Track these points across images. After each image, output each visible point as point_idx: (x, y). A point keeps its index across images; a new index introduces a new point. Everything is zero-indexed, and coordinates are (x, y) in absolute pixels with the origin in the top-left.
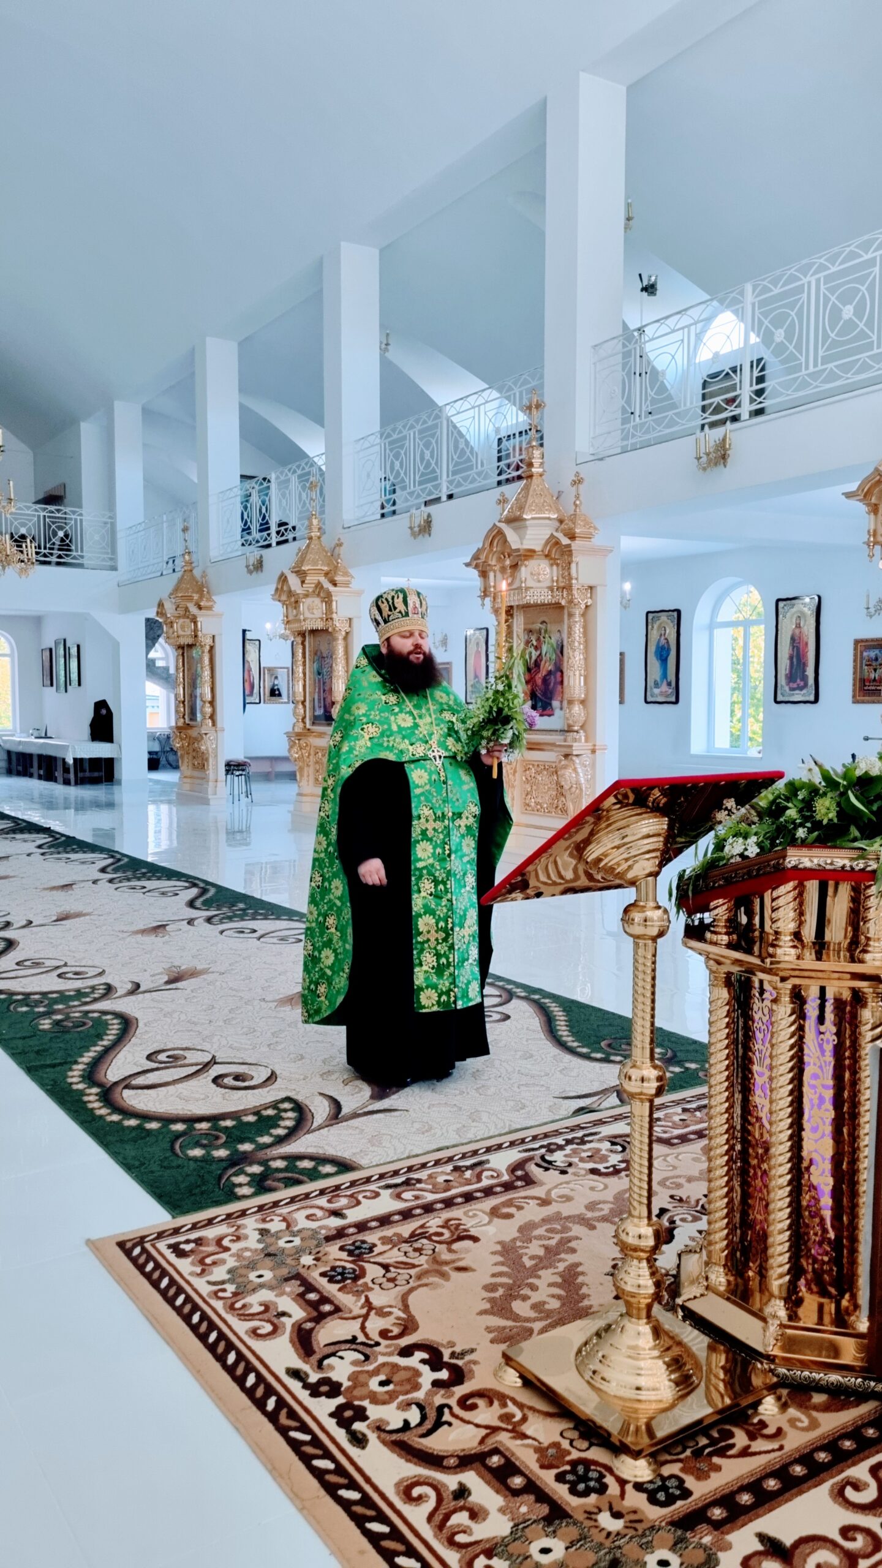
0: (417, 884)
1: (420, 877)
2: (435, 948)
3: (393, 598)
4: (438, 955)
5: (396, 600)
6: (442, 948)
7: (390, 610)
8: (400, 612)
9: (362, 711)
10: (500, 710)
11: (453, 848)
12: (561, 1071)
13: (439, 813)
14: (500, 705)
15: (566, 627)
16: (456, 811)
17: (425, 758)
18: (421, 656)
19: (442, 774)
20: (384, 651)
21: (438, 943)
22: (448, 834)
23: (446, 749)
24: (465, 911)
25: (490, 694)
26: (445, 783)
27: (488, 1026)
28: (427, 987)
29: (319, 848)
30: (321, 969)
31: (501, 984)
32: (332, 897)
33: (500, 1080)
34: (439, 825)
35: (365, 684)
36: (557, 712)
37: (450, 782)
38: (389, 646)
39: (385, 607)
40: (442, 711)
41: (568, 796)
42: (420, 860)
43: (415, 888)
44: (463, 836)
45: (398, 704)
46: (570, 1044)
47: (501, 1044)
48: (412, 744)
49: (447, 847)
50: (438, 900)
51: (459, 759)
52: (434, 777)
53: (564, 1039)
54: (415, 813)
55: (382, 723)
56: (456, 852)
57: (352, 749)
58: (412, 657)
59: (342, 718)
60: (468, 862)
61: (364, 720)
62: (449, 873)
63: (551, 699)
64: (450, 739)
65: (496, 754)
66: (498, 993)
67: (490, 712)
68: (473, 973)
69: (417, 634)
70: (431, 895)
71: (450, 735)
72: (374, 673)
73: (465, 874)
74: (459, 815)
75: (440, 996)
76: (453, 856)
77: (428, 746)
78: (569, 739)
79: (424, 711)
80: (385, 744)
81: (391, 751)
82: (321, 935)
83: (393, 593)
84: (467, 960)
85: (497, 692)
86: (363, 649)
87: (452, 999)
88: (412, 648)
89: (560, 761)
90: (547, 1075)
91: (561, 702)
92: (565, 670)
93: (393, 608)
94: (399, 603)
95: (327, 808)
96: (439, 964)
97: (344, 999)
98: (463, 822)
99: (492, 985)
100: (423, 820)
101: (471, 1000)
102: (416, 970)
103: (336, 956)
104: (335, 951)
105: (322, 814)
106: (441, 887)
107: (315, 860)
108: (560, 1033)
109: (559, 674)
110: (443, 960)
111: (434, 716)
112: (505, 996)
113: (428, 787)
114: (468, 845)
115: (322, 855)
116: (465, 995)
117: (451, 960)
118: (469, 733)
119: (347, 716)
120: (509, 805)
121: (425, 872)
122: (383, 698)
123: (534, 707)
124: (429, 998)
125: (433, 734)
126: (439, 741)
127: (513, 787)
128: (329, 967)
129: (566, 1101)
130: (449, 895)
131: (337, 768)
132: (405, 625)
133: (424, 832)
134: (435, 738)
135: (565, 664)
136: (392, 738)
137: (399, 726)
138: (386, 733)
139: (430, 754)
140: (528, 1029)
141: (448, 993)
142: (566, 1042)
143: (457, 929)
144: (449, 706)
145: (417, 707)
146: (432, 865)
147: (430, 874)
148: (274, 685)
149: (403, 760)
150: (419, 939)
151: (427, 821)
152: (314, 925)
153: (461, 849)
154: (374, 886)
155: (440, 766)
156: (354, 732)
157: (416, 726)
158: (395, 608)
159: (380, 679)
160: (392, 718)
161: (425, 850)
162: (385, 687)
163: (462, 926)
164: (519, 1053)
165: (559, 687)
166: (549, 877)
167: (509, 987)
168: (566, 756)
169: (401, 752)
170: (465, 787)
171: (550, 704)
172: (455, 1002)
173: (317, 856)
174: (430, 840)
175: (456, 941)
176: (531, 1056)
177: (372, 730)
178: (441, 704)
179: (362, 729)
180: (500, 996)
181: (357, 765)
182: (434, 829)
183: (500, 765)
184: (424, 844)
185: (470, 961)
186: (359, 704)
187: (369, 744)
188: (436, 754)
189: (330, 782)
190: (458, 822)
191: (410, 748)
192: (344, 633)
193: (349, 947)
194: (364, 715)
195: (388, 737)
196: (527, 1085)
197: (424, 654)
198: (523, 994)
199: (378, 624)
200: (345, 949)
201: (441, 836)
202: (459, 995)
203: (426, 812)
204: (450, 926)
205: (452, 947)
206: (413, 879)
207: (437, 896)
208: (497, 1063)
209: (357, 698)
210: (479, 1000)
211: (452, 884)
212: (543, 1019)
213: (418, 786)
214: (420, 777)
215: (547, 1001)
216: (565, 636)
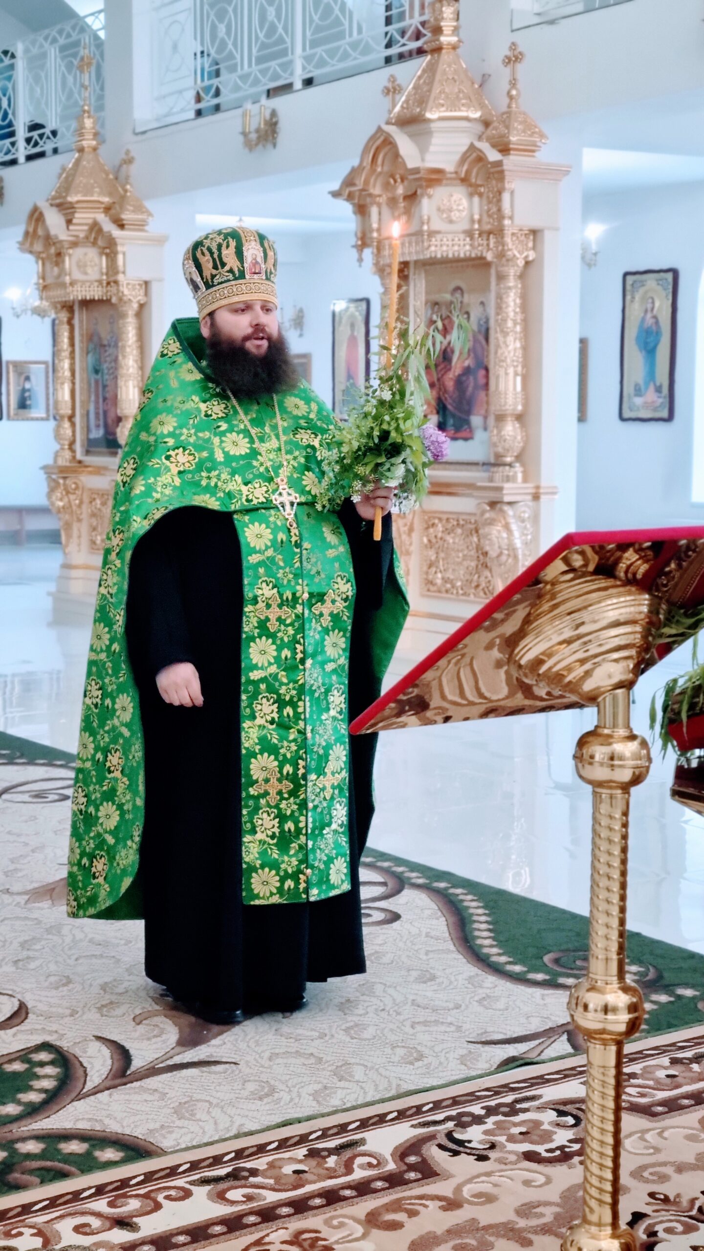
0: (250, 706)
1: (254, 696)
2: (277, 806)
3: (220, 246)
4: (282, 818)
5: (224, 252)
6: (289, 806)
7: (215, 267)
8: (231, 271)
9: (167, 429)
10: (385, 435)
11: (310, 650)
12: (480, 1002)
13: (288, 594)
14: (385, 427)
15: (493, 296)
16: (315, 590)
17: (268, 506)
18: (265, 343)
19: (294, 531)
20: (205, 332)
21: (282, 799)
22: (301, 629)
23: (303, 492)
24: (328, 747)
25: (370, 408)
26: (298, 545)
27: (365, 930)
28: (262, 867)
29: (98, 645)
30: (99, 835)
31: (386, 864)
32: (116, 722)
33: (383, 1014)
34: (289, 615)
35: (174, 384)
36: (480, 435)
37: (306, 545)
38: (213, 325)
39: (207, 263)
40: (295, 431)
41: (494, 569)
42: (255, 667)
43: (245, 712)
44: (326, 631)
45: (226, 418)
46: (494, 959)
47: (386, 959)
48: (246, 484)
49: (299, 648)
50: (281, 732)
51: (319, 507)
52: (281, 536)
53: (486, 950)
54: (248, 593)
55: (199, 448)
56: (313, 656)
57: (150, 489)
58: (250, 345)
59: (135, 439)
60: (334, 671)
61: (171, 442)
62: (301, 690)
63: (469, 413)
64: (309, 474)
65: (380, 502)
66: (382, 880)
67: (370, 436)
68: (337, 845)
69: (258, 308)
70: (272, 722)
71: (308, 469)
72: (190, 365)
73: (328, 691)
74: (320, 597)
75: (282, 881)
76: (309, 662)
77: (272, 487)
78: (497, 476)
79: (267, 429)
80: (204, 483)
81: (213, 494)
82: (100, 782)
83: (219, 239)
84: (329, 825)
85: (382, 403)
86: (174, 326)
87: (302, 886)
88: (250, 330)
89: (483, 512)
90: (458, 1007)
91: (486, 418)
92: (491, 367)
93: (218, 263)
94: (229, 255)
95: (110, 582)
96: (282, 832)
97: (133, 884)
98: (326, 609)
99: (369, 866)
100: (261, 605)
101: (333, 887)
102: (246, 839)
103: (122, 815)
104: (120, 807)
105: (103, 591)
106: (289, 710)
107: (91, 663)
108: (479, 942)
109: (482, 372)
110: (290, 825)
111: (283, 438)
112: (391, 883)
113: (270, 553)
114: (335, 645)
115: (103, 656)
116: (324, 879)
117: (302, 825)
118: (337, 468)
119: (143, 436)
120: (402, 581)
121: (263, 687)
122: (203, 407)
123: (441, 427)
124: (265, 883)
125: (281, 466)
126: (290, 478)
127: (408, 553)
128: (111, 832)
129: (487, 1048)
130: (301, 724)
131: (125, 520)
132: (240, 293)
133: (263, 625)
134: (284, 473)
135: (492, 356)
136: (214, 473)
137: (226, 454)
138: (206, 465)
139: (276, 499)
140: (427, 935)
141: (295, 876)
142: (488, 956)
143: (313, 777)
144: (309, 421)
145: (257, 422)
146: (275, 677)
147: (271, 689)
148: (24, 391)
149: (233, 508)
150: (252, 791)
151: (268, 606)
152: (88, 765)
153: (323, 652)
154: (181, 707)
155: (291, 518)
156: (156, 462)
157: (254, 453)
158: (223, 265)
159: (199, 376)
160: (216, 440)
161: (263, 652)
162: (205, 389)
163: (321, 772)
164: (414, 974)
165: (482, 394)
166: (462, 694)
167: (400, 869)
168: (493, 504)
169: (230, 495)
170: (331, 553)
171: (467, 422)
172: (306, 891)
173: (94, 657)
174: (272, 636)
175: (311, 796)
176: (433, 978)
177: (182, 458)
178: (297, 418)
179: (168, 458)
180: (384, 884)
181: (158, 515)
182: (279, 619)
183: (387, 520)
184: (263, 643)
185: (334, 826)
186: (163, 417)
187: (178, 481)
188: (286, 499)
189: (116, 541)
190: (318, 608)
191: (244, 489)
192: (135, 306)
193: (140, 802)
194: (171, 435)
195: (209, 470)
196: (425, 1023)
197: (269, 339)
198: (421, 881)
199: (196, 288)
200: (134, 805)
201: (291, 631)
202: (314, 879)
203: (267, 592)
204: (301, 771)
205: (303, 805)
206: (244, 697)
207: (283, 725)
208: (379, 989)
209: (161, 405)
210: (346, 887)
211: (306, 706)
212: (452, 920)
213: (255, 551)
214: (259, 536)
215: (459, 891)
216: (492, 312)
